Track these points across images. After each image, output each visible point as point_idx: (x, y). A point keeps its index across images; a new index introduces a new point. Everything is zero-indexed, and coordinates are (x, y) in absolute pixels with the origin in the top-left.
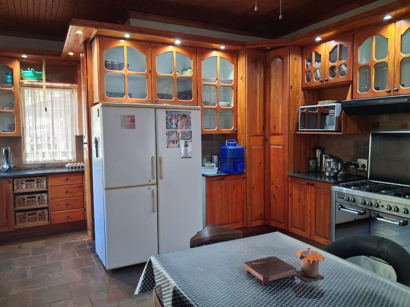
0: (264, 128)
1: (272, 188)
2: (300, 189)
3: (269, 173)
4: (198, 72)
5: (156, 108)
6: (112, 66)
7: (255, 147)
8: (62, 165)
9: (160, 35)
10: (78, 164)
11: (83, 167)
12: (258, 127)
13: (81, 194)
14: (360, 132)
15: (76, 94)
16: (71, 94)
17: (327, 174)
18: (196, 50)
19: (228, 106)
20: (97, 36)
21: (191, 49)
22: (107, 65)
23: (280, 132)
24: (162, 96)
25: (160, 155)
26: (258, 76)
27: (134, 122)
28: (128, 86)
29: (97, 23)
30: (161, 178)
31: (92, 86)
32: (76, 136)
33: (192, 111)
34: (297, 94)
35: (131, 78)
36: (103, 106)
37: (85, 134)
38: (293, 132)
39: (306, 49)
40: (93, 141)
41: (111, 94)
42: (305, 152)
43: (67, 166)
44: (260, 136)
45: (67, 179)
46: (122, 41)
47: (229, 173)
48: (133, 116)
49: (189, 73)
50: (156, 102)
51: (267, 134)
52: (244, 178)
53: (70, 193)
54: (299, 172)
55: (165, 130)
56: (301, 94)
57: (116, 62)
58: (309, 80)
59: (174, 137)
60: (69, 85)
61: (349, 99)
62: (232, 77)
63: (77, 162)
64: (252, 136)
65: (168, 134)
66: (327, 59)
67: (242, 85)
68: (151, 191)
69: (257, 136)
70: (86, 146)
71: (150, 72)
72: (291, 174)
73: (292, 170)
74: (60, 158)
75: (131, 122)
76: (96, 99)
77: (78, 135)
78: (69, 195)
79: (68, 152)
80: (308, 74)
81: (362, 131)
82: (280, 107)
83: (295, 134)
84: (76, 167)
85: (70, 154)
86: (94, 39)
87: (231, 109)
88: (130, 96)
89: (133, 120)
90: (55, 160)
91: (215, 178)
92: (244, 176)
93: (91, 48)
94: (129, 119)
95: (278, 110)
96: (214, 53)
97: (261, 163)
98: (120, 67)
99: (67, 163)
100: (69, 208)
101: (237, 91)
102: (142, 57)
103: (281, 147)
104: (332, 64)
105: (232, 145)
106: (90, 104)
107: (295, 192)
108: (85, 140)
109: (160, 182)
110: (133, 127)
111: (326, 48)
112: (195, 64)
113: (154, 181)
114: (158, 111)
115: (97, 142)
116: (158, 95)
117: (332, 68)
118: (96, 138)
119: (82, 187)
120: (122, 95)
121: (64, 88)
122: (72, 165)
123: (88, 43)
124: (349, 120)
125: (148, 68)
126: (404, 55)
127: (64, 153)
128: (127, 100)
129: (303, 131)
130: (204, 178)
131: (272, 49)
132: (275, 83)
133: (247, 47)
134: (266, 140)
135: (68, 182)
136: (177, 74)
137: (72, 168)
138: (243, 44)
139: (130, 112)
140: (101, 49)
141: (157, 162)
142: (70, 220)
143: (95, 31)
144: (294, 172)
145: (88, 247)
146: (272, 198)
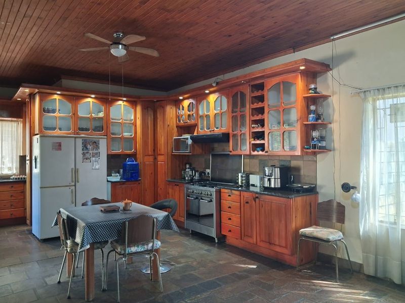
0: (154, 150)
1: (159, 189)
2: (173, 189)
3: (157, 180)
4: (107, 114)
5: (75, 138)
6: (48, 111)
7: (148, 163)
8: (8, 177)
9: (80, 92)
10: (21, 176)
11: (24, 178)
12: (150, 150)
13: (23, 197)
14: (204, 153)
15: (21, 125)
16: (17, 126)
17: (187, 178)
18: (107, 100)
19: (131, 135)
20: (38, 92)
21: (102, 100)
22: (44, 111)
23: (163, 153)
24: (82, 129)
25: (77, 167)
26: (149, 118)
27: (61, 146)
28: (59, 123)
29: (38, 86)
30: (78, 182)
31: (34, 123)
32: (20, 156)
33: (100, 139)
34: (173, 129)
35: (61, 118)
36: (41, 137)
37: (28, 154)
38: (170, 153)
39: (177, 103)
40: (33, 158)
41: (47, 129)
42: (179, 166)
43: (12, 177)
44: (152, 155)
45: (12, 187)
46: (56, 95)
47: (128, 180)
48: (60, 143)
49: (101, 115)
50: (78, 134)
51: (156, 154)
52: (139, 183)
53: (14, 197)
54: (175, 179)
55: (81, 152)
56: (176, 129)
57: (51, 108)
58: (179, 121)
59: (87, 156)
60: (15, 119)
61: (195, 134)
62: (133, 118)
63: (20, 175)
64: (146, 156)
65: (84, 154)
66: (187, 110)
67: (139, 122)
68: (70, 190)
69: (149, 156)
70: (28, 162)
71: (74, 114)
72: (170, 179)
73: (170, 177)
74: (6, 172)
75: (59, 146)
76: (37, 131)
77: (21, 155)
78: (13, 198)
79: (13, 168)
80: (178, 117)
81: (205, 153)
82: (163, 137)
83: (172, 155)
84: (19, 179)
85: (14, 170)
86: (36, 93)
87: (132, 138)
88: (60, 129)
89: (60, 145)
90: (2, 174)
91: (119, 183)
92: (140, 182)
93: (34, 99)
94: (58, 144)
95: (162, 140)
96: (120, 102)
97: (152, 173)
98: (54, 111)
99: (12, 176)
100: (13, 207)
101: (136, 126)
102: (69, 105)
103: (163, 163)
104: (189, 113)
105: (131, 161)
106: (32, 134)
107: (170, 191)
108: (28, 158)
109: (77, 184)
110: (60, 149)
111: (186, 103)
112: (106, 109)
113: (74, 184)
114: (77, 139)
115: (36, 159)
116: (79, 128)
117: (189, 115)
118: (35, 157)
119: (24, 192)
120: (54, 129)
121: (12, 121)
122: (16, 177)
123: (32, 96)
124: (195, 146)
125: (72, 112)
126: (216, 112)
127: (10, 169)
128: (57, 132)
129: (176, 152)
130: (110, 183)
131: (157, 101)
132: (159, 123)
133: (141, 99)
134: (155, 159)
135: (13, 189)
136: (93, 115)
137: (16, 179)
138: (139, 97)
139: (58, 140)
140: (41, 101)
141: (76, 171)
142: (13, 217)
143: (37, 90)
144: (171, 179)
145: (27, 232)
146: (159, 196)
